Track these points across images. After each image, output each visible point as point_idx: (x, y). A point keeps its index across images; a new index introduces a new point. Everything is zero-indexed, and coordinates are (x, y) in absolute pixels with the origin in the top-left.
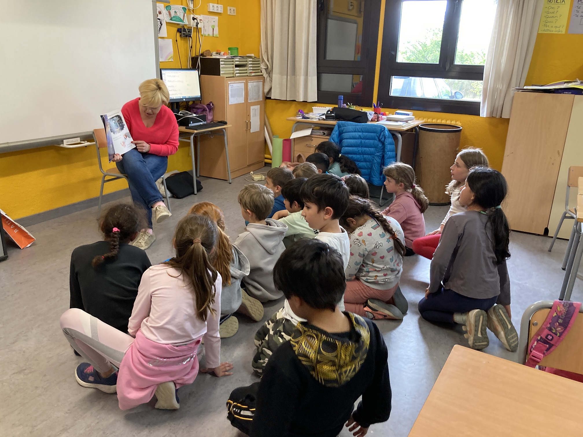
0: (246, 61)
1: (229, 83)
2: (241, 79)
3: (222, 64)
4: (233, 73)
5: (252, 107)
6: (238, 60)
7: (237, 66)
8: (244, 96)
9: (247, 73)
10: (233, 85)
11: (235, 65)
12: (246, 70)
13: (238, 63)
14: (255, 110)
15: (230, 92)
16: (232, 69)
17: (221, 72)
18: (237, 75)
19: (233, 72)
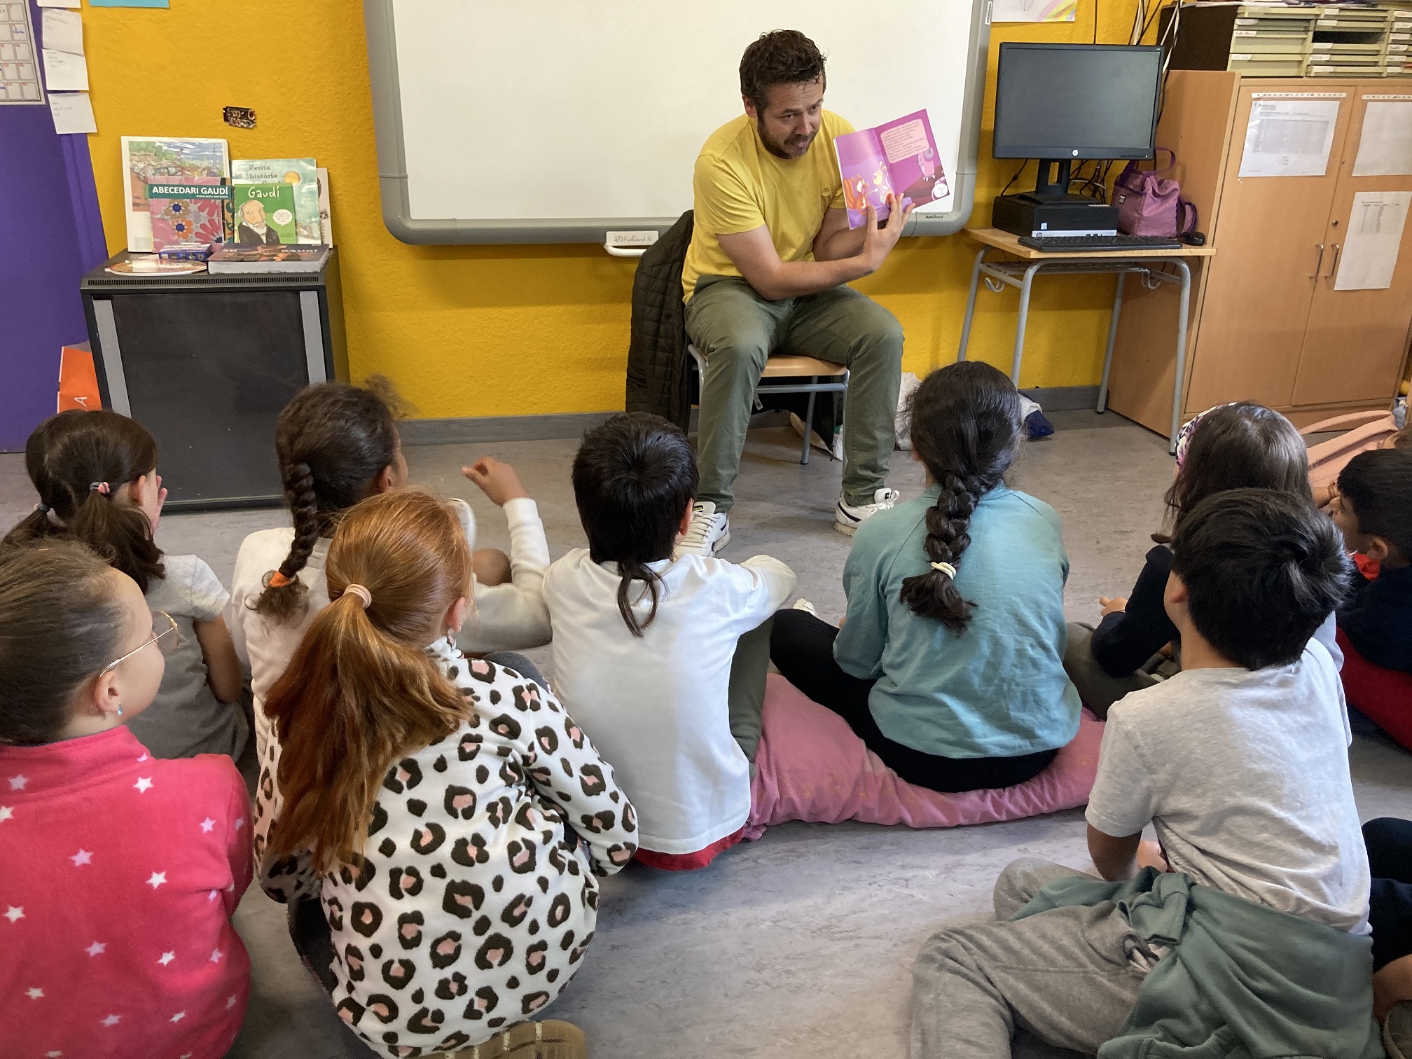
0: (1383, 20)
1: (1254, 95)
2: (1326, 87)
3: (1242, 27)
4: (1300, 62)
5: (1361, 197)
6: (1336, 12)
7: (1320, 36)
8: (1327, 150)
9: (1375, 64)
10: (1273, 107)
11: (1315, 33)
12: (1377, 53)
13: (1334, 23)
14: (1382, 209)
15: (1251, 132)
16: (1297, 49)
17: (1232, 57)
18: (1317, 69)
19: (1299, 58)
